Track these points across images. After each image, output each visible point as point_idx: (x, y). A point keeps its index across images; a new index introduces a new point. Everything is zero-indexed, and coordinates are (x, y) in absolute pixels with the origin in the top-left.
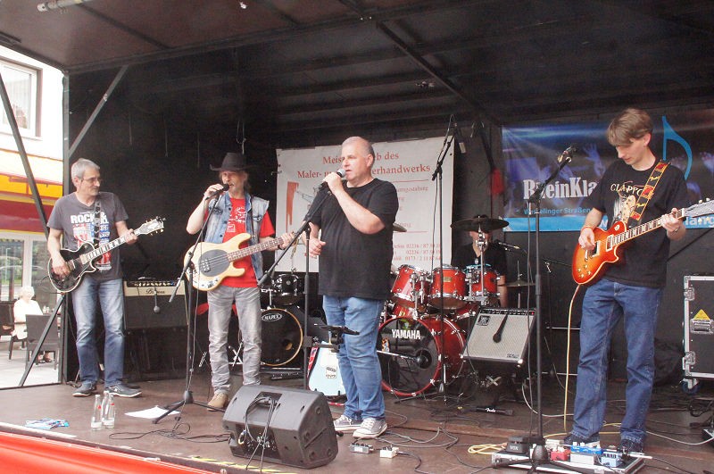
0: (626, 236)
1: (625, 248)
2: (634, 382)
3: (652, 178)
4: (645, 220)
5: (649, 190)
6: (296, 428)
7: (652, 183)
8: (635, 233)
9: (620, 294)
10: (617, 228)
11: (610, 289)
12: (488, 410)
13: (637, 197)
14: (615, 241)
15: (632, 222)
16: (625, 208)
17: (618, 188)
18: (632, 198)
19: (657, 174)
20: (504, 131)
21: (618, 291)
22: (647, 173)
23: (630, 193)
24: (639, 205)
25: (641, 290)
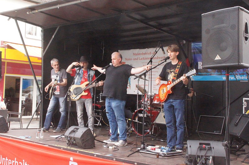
0: (172, 85)
1: (173, 88)
2: (179, 130)
3: (178, 67)
4: (177, 79)
5: (177, 70)
6: (80, 137)
7: (178, 68)
8: (175, 83)
9: (173, 103)
10: (169, 83)
11: (170, 102)
12: (161, 140)
13: (174, 73)
14: (169, 87)
15: (173, 80)
16: (171, 77)
17: (168, 71)
18: (173, 73)
19: (179, 65)
20: (192, 44)
21: (172, 102)
22: (176, 65)
23: (172, 72)
24: (175, 75)
25: (178, 101)
